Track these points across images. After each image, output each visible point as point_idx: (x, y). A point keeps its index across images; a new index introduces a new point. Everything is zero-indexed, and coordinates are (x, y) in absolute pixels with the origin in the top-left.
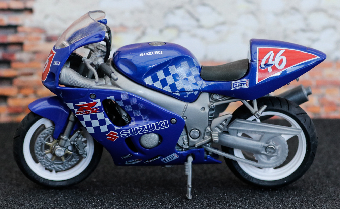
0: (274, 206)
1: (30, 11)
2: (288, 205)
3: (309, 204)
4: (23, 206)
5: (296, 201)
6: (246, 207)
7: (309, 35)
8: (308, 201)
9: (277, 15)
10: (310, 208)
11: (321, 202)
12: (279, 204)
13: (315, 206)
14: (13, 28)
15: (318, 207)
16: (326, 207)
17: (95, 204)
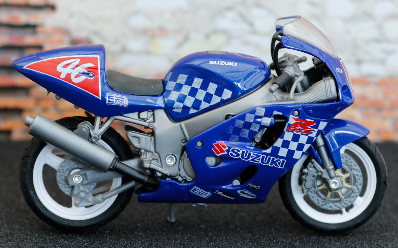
1: (52, 8)
2: (347, 243)
3: (372, 242)
4: (30, 236)
5: (356, 239)
6: (297, 244)
7: (384, 46)
8: (371, 239)
10: (373, 247)
11: (386, 240)
12: (336, 241)
13: (379, 245)
14: (31, 27)
15: (383, 246)
16: (392, 246)
17: (117, 235)
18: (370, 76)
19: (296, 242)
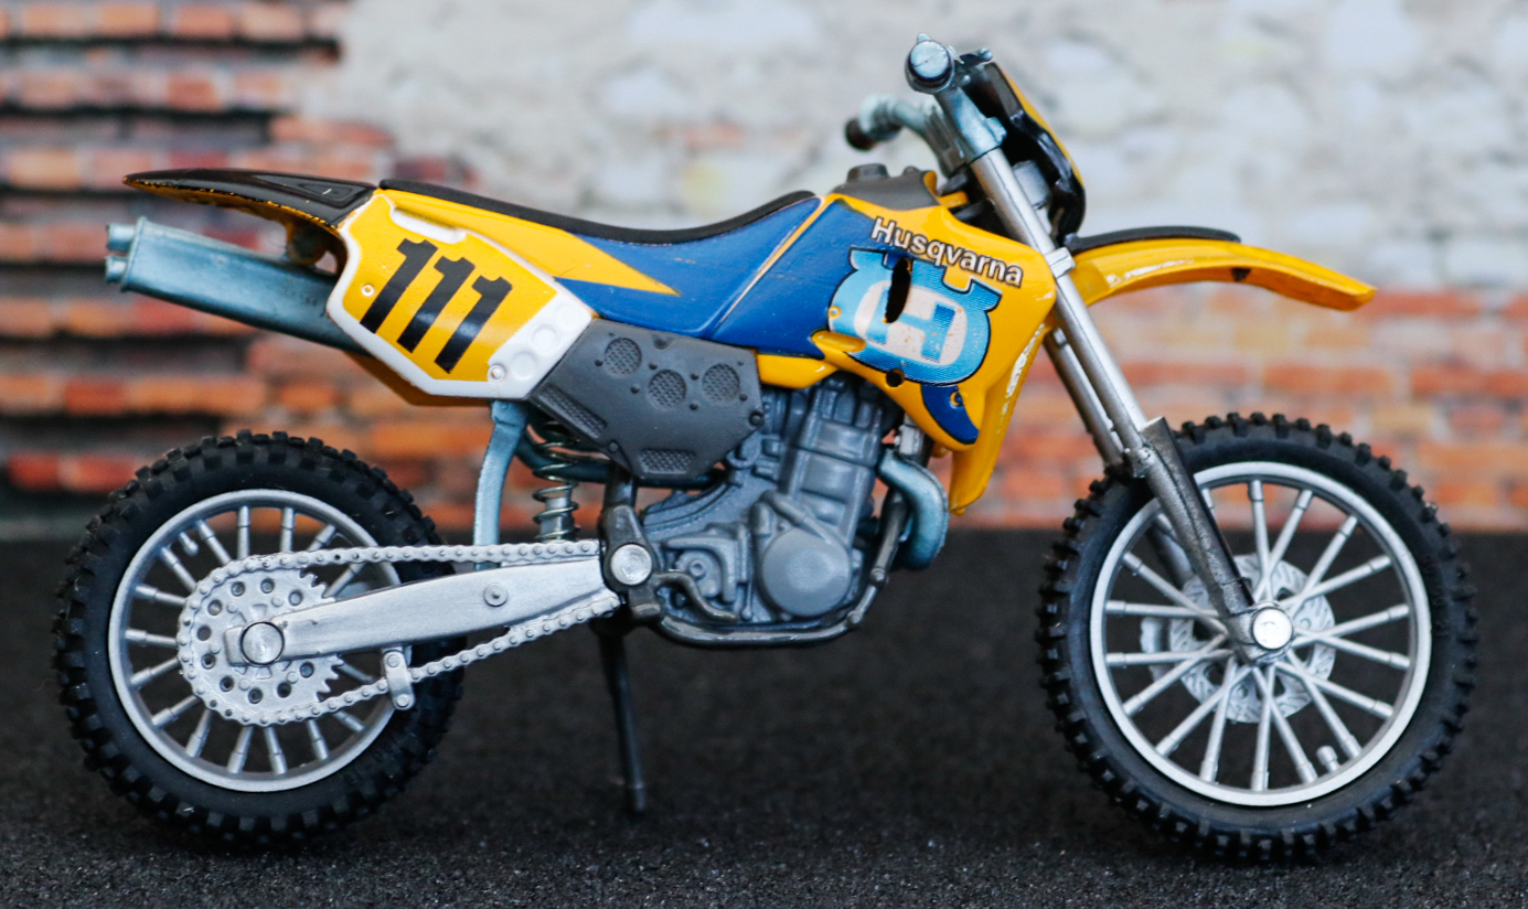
1: (328, 49)
5: (1489, 884)
9: (1390, 87)
14: (257, 121)
17: (630, 880)
18: (1479, 285)
19: (1276, 898)
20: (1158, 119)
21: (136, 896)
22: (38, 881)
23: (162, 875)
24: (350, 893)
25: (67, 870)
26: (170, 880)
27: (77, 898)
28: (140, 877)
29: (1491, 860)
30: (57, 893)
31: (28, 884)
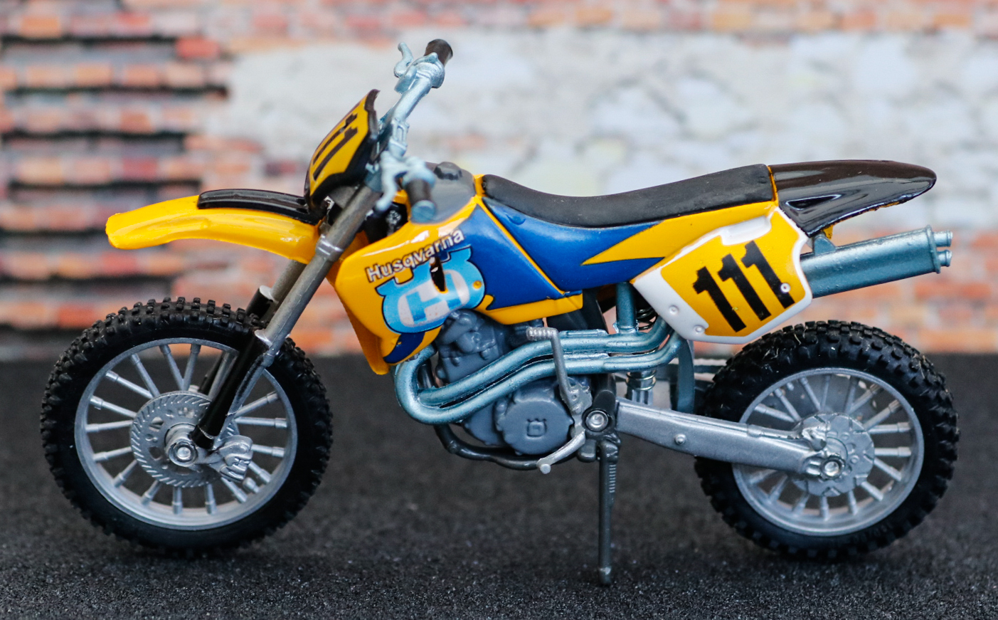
0: (910, 581)
9: (898, 102)
20: (750, 126)
21: (108, 580)
22: (45, 572)
23: (124, 568)
24: (244, 576)
25: (64, 566)
26: (129, 571)
27: (71, 582)
28: (110, 569)
29: (967, 555)
30: (58, 579)
31: (39, 574)
